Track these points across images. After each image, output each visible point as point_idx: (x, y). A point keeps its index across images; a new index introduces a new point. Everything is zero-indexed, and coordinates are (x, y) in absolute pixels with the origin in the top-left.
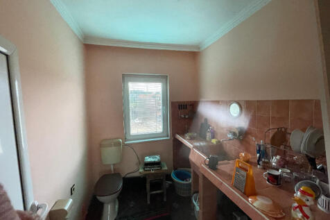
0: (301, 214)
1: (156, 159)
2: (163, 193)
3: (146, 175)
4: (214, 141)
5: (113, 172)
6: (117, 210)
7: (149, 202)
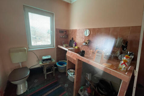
0: (125, 66)
1: (49, 57)
2: (53, 73)
3: (43, 65)
4: (76, 47)
5: (21, 67)
6: (27, 86)
7: (46, 78)
